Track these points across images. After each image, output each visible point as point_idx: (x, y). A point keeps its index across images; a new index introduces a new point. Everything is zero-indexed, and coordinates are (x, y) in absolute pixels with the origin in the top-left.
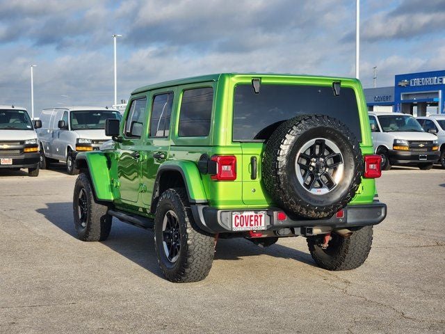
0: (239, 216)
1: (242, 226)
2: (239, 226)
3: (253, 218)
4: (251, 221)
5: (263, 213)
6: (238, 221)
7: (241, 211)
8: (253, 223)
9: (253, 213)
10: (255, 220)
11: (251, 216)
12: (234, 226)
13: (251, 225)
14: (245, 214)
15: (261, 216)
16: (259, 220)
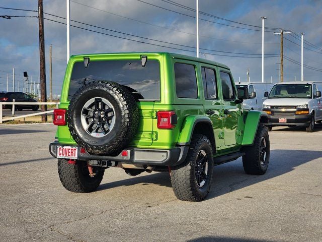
0: (62, 148)
1: (63, 155)
2: (62, 155)
3: (70, 151)
6: (61, 152)
7: (63, 145)
8: (70, 154)
9: (70, 147)
10: (72, 152)
11: (69, 149)
12: (58, 154)
14: (65, 147)
15: (75, 150)
16: (74, 152)
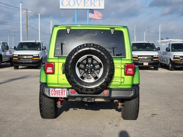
0: (54, 90)
1: (55, 95)
2: (53, 95)
3: (60, 92)
4: (59, 93)
5: (66, 90)
6: (53, 92)
7: (54, 88)
8: (60, 94)
9: (60, 89)
10: (62, 93)
11: (60, 91)
12: (51, 95)
13: (59, 95)
14: (56, 89)
15: (64, 91)
16: (63, 93)
